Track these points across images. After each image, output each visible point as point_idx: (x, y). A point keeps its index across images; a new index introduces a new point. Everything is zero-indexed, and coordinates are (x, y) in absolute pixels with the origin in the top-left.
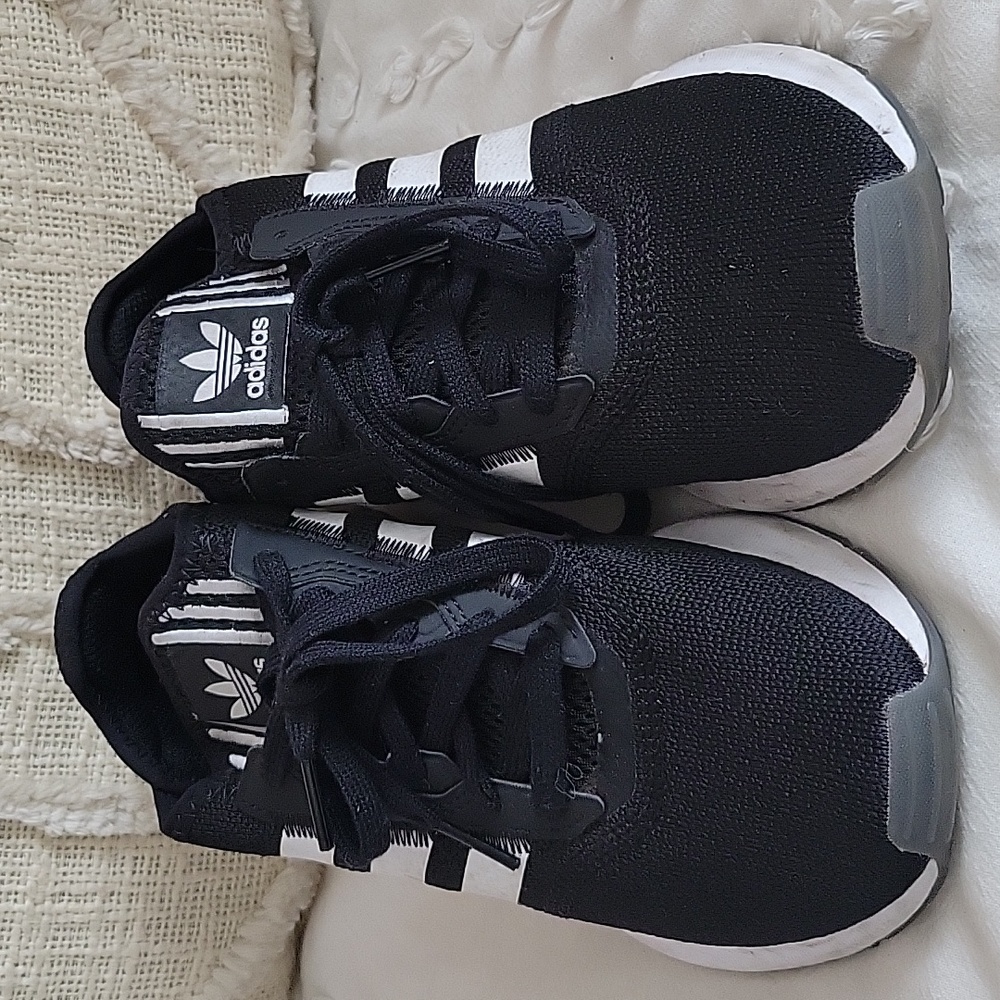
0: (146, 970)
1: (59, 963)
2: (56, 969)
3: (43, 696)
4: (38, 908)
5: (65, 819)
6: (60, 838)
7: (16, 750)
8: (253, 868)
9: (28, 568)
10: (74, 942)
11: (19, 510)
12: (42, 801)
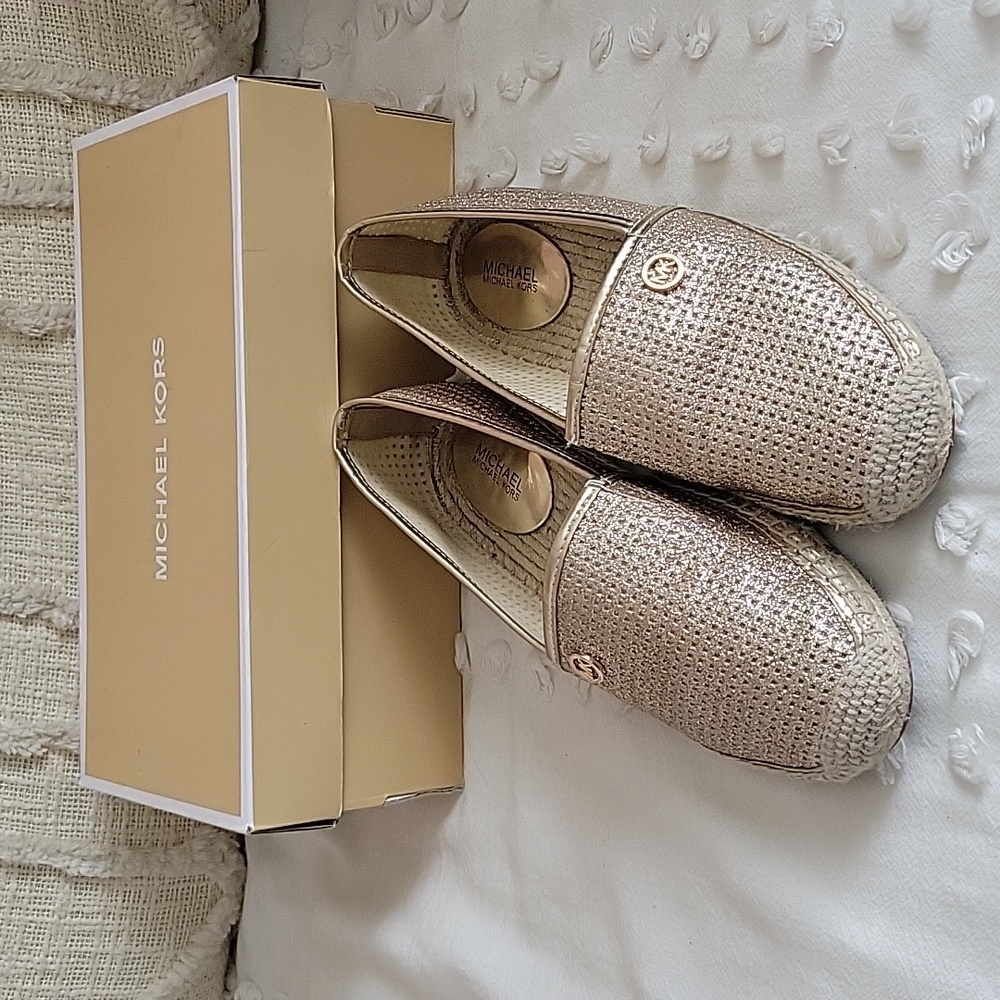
0: (130, 963)
1: (74, 956)
2: (72, 959)
3: (64, 786)
4: (62, 921)
5: (80, 866)
6: (77, 877)
7: (49, 821)
8: (201, 897)
9: (57, 703)
10: (84, 943)
11: (57, 666)
12: (65, 854)
